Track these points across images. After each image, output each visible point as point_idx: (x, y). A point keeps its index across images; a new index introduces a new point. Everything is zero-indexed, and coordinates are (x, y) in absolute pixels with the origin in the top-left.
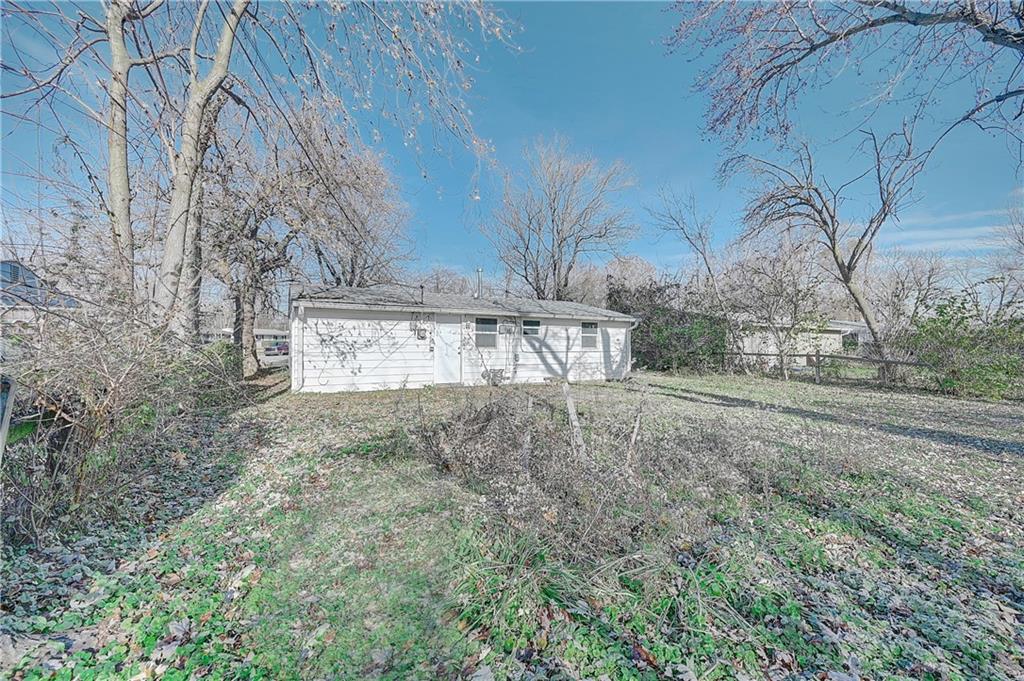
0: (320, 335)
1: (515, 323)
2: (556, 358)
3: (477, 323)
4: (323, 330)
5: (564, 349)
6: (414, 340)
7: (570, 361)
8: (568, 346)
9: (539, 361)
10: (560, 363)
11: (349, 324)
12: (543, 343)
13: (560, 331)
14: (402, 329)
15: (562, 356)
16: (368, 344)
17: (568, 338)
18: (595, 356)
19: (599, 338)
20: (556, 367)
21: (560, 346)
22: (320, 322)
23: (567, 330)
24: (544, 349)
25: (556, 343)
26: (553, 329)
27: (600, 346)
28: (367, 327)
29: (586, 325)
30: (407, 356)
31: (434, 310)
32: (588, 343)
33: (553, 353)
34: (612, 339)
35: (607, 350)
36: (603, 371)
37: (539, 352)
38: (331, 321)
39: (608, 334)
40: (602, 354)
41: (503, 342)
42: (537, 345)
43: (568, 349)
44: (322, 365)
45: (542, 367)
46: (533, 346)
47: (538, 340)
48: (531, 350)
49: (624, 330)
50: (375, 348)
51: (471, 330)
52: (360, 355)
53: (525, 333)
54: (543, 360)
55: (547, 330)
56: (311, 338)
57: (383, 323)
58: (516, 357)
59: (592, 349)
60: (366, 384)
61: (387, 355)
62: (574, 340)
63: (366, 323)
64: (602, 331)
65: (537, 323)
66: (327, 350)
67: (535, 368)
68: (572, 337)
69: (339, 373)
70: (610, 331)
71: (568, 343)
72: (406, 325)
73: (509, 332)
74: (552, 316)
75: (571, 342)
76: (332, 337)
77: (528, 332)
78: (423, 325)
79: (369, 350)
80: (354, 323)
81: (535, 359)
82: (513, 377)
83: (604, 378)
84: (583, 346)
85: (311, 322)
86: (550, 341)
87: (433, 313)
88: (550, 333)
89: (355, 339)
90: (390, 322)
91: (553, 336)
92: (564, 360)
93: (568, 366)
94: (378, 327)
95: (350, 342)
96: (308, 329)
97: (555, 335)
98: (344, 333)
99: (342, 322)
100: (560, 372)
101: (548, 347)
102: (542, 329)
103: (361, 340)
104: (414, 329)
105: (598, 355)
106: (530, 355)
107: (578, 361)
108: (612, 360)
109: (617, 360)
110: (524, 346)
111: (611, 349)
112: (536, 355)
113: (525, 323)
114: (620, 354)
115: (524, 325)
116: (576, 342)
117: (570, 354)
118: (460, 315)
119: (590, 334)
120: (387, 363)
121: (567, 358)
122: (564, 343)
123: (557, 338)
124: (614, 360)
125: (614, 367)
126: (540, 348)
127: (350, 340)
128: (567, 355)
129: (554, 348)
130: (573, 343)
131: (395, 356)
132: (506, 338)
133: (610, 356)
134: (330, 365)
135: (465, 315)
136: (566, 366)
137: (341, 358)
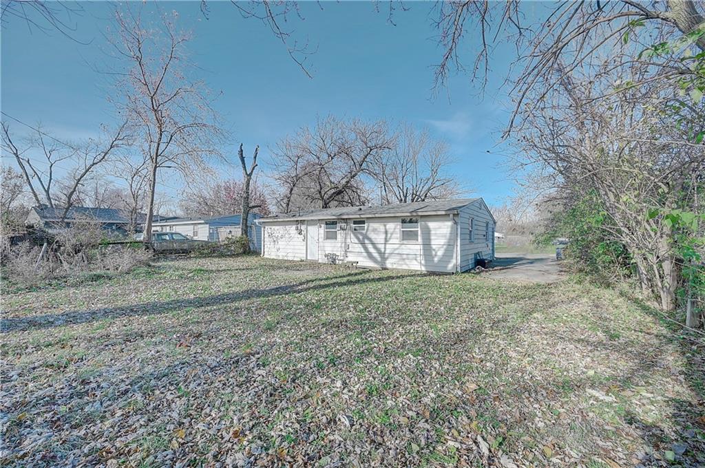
0: (269, 233)
1: (347, 222)
2: (375, 248)
3: (327, 224)
4: (269, 231)
5: (383, 241)
6: (297, 235)
7: (387, 251)
8: (386, 239)
9: (363, 250)
10: (379, 252)
11: (276, 228)
12: (365, 236)
13: (379, 226)
14: (292, 229)
15: (381, 247)
16: (282, 237)
17: (386, 232)
18: (416, 247)
19: (419, 231)
20: (376, 255)
21: (379, 238)
23: (385, 226)
24: (366, 241)
25: (376, 236)
26: (372, 225)
27: (420, 239)
28: (281, 229)
29: (406, 221)
31: (304, 219)
32: (408, 236)
33: (373, 244)
34: (433, 232)
35: (427, 244)
36: (423, 262)
37: (363, 244)
38: (272, 227)
39: (428, 228)
41: (340, 235)
42: (361, 237)
44: (269, 246)
45: (365, 254)
46: (358, 239)
47: (362, 234)
48: (357, 241)
49: (449, 224)
51: (322, 229)
53: (355, 230)
54: (366, 249)
55: (369, 227)
56: (266, 235)
57: (287, 227)
58: (348, 246)
59: (414, 242)
61: (288, 242)
62: (392, 234)
63: (281, 227)
65: (363, 222)
66: (270, 240)
67: (359, 253)
68: (390, 231)
69: (273, 250)
70: (432, 225)
71: (386, 236)
72: (294, 227)
73: (343, 229)
75: (389, 235)
77: (357, 228)
78: (303, 227)
79: (283, 240)
80: (278, 227)
81: (359, 248)
82: (345, 260)
83: (424, 269)
84: (402, 240)
86: (372, 236)
87: (304, 221)
88: (371, 229)
90: (289, 226)
92: (383, 250)
93: (386, 255)
96: (266, 231)
97: (374, 230)
98: (275, 232)
100: (379, 259)
101: (369, 239)
102: (366, 226)
103: (280, 235)
104: (297, 229)
105: (418, 247)
106: (356, 245)
107: (395, 252)
108: (434, 253)
109: (440, 253)
110: (352, 239)
111: (433, 242)
112: (360, 245)
113: (355, 223)
114: (445, 247)
115: (354, 224)
116: (394, 235)
117: (388, 246)
118: (316, 220)
119: (410, 228)
120: (288, 247)
121: (385, 248)
122: (383, 236)
123: (376, 232)
124: (436, 253)
125: (436, 259)
126: (363, 239)
127: (277, 235)
128: (385, 246)
129: (374, 241)
130: (391, 237)
131: (291, 243)
132: (341, 233)
133: (430, 249)
134: (271, 246)
135: (319, 220)
136: (384, 256)
137: (274, 243)
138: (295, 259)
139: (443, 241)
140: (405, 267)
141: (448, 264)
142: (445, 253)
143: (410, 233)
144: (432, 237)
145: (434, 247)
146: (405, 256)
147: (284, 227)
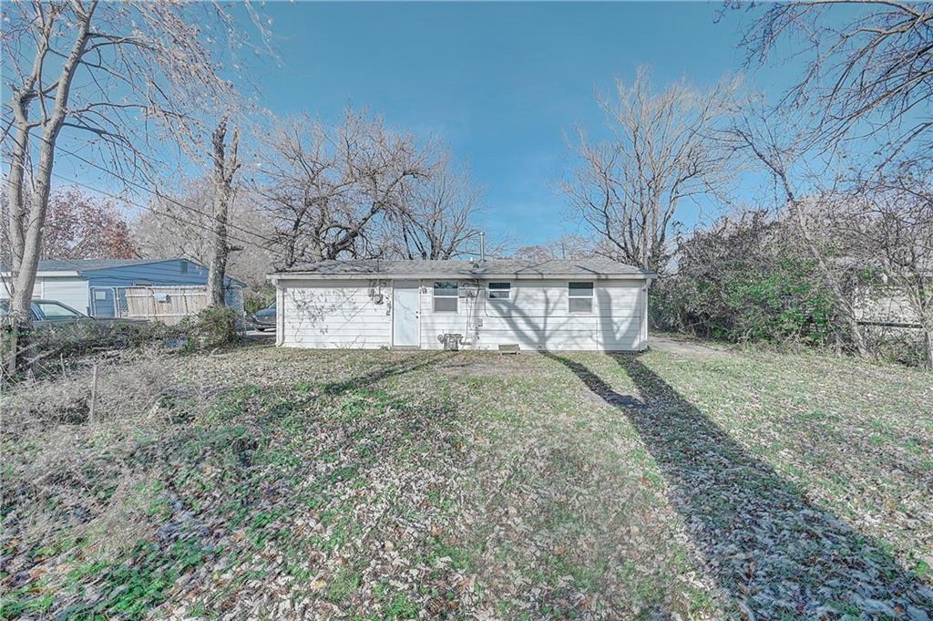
0: (296, 302)
1: (478, 285)
2: (530, 323)
3: (435, 287)
4: (298, 297)
5: (542, 313)
6: (371, 306)
7: (549, 328)
8: (546, 310)
9: (508, 327)
10: (536, 329)
11: (318, 291)
12: (512, 307)
13: (537, 293)
14: (360, 294)
15: (540, 322)
16: (333, 309)
17: (547, 301)
18: (592, 320)
19: (595, 299)
20: (530, 333)
21: (536, 310)
22: (296, 290)
23: (545, 292)
24: (514, 314)
25: (530, 306)
26: (525, 291)
27: (596, 310)
28: (332, 293)
29: (574, 285)
30: (366, 319)
31: (389, 277)
32: (580, 306)
33: (525, 317)
34: (614, 301)
35: (606, 316)
36: (600, 340)
37: (508, 317)
38: (304, 289)
39: (608, 296)
40: (599, 321)
41: (464, 306)
42: (505, 308)
43: (547, 314)
44: (297, 326)
45: (512, 333)
46: (500, 310)
47: (506, 303)
48: (496, 314)
49: (635, 290)
50: (339, 312)
51: (429, 297)
52: (327, 318)
53: (492, 296)
54: (513, 325)
55: (518, 292)
56: (290, 304)
57: (345, 290)
58: (479, 323)
59: (588, 314)
60: (331, 342)
61: (348, 318)
62: (555, 303)
63: (331, 290)
64: (599, 292)
65: (508, 286)
66: (301, 313)
67: (502, 333)
68: (553, 299)
69: (310, 332)
70: (613, 291)
71: (547, 307)
72: (365, 291)
73: (471, 296)
75: (551, 305)
76: (305, 303)
77: (495, 294)
78: (380, 291)
79: (335, 314)
80: (321, 291)
81: (502, 324)
82: (474, 343)
83: (601, 348)
84: (570, 311)
85: (290, 290)
86: (522, 305)
87: (390, 280)
88: (521, 295)
89: (323, 304)
90: (351, 289)
91: (526, 299)
92: (541, 326)
93: (547, 333)
94: (341, 294)
95: (319, 307)
96: (288, 297)
97: (528, 298)
98: (315, 299)
99: (312, 290)
100: (535, 339)
101: (519, 311)
102: (512, 292)
103: (327, 305)
104: (372, 295)
105: (594, 321)
106: (497, 321)
107: (562, 328)
108: (615, 327)
109: (624, 328)
110: (488, 310)
111: (614, 314)
112: (503, 320)
113: (492, 286)
114: (630, 319)
115: (490, 288)
116: (560, 305)
117: (549, 320)
118: (417, 280)
119: (581, 295)
120: (349, 326)
121: (545, 323)
122: (542, 307)
123: (531, 301)
124: (618, 327)
125: (618, 336)
126: (509, 311)
127: (319, 305)
128: (545, 320)
129: (527, 313)
130: (555, 306)
131: (356, 319)
132: (467, 302)
133: (611, 323)
134: (303, 325)
135: (422, 280)
136: (544, 334)
137: (312, 320)
138: (367, 347)
139: (627, 312)
140: (575, 348)
141: (633, 341)
142: (629, 327)
143: (580, 301)
144: (614, 308)
145: (615, 320)
146: (575, 334)
147: (338, 290)
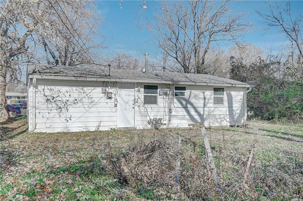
0: (46, 96)
1: (170, 88)
2: (196, 111)
3: (145, 88)
4: (48, 93)
5: (202, 105)
6: (104, 100)
7: (206, 113)
9: (185, 114)
10: (199, 114)
11: (64, 89)
12: (188, 102)
13: (200, 93)
14: (97, 92)
15: (201, 110)
16: (75, 101)
17: (205, 98)
18: (223, 109)
19: (225, 97)
20: (197, 117)
21: (199, 103)
22: (46, 88)
23: (204, 93)
24: (189, 106)
25: (197, 101)
26: (195, 92)
27: (226, 103)
28: (75, 91)
29: (217, 90)
30: (100, 110)
31: (117, 80)
32: (218, 101)
33: (194, 108)
34: (234, 99)
35: (230, 107)
36: (228, 120)
37: (186, 108)
38: (52, 87)
39: (231, 96)
40: (227, 109)
41: (162, 101)
42: (184, 103)
43: (205, 105)
44: (47, 115)
45: (187, 117)
46: (181, 103)
47: (184, 99)
48: (180, 106)
49: (242, 93)
50: (80, 104)
51: (141, 94)
52: (71, 109)
53: (176, 95)
54: (188, 112)
56: (41, 99)
57: (85, 89)
58: (170, 111)
59: (222, 105)
60: (75, 127)
61: (87, 109)
62: (209, 99)
63: (74, 88)
64: (227, 93)
65: (184, 89)
66: (50, 106)
67: (183, 118)
68: (207, 97)
69: (57, 120)
70: (233, 93)
71: (205, 101)
72: (99, 90)
73: (166, 94)
74: (194, 84)
75: (207, 101)
76: (54, 98)
77: (177, 94)
78: (110, 90)
79: (77, 106)
80: (67, 88)
81: (183, 112)
82: (169, 124)
83: (229, 124)
84: (214, 104)
85: (41, 87)
86: (193, 101)
87: (117, 82)
88: (192, 95)
89: (67, 99)
90: (89, 88)
91: (195, 97)
92: (202, 113)
93: (205, 117)
94: (82, 91)
95: (65, 101)
96: (39, 92)
97: (196, 96)
98: (61, 95)
99: (59, 88)
100: (199, 120)
101: (191, 104)
102: (187, 93)
103: (71, 99)
104: (104, 93)
105: (225, 109)
106: (180, 110)
108: (234, 113)
109: (238, 113)
110: (175, 104)
111: (234, 106)
112: (183, 109)
113: (176, 88)
114: (240, 108)
115: (175, 90)
116: (210, 101)
117: (206, 109)
118: (134, 83)
119: (219, 95)
120: (87, 114)
121: (204, 111)
122: (202, 101)
123: (197, 98)
124: (236, 113)
125: (235, 117)
126: (186, 105)
127: (64, 100)
128: (204, 109)
129: (195, 105)
130: (208, 101)
131: (93, 109)
132: (163, 98)
133: (233, 110)
134: (52, 115)
135: (137, 83)
136: (203, 117)
137: (59, 111)
139: (239, 105)
141: (241, 120)
142: (240, 113)
143: (218, 98)
144: (234, 102)
145: (234, 108)
147: (79, 89)
